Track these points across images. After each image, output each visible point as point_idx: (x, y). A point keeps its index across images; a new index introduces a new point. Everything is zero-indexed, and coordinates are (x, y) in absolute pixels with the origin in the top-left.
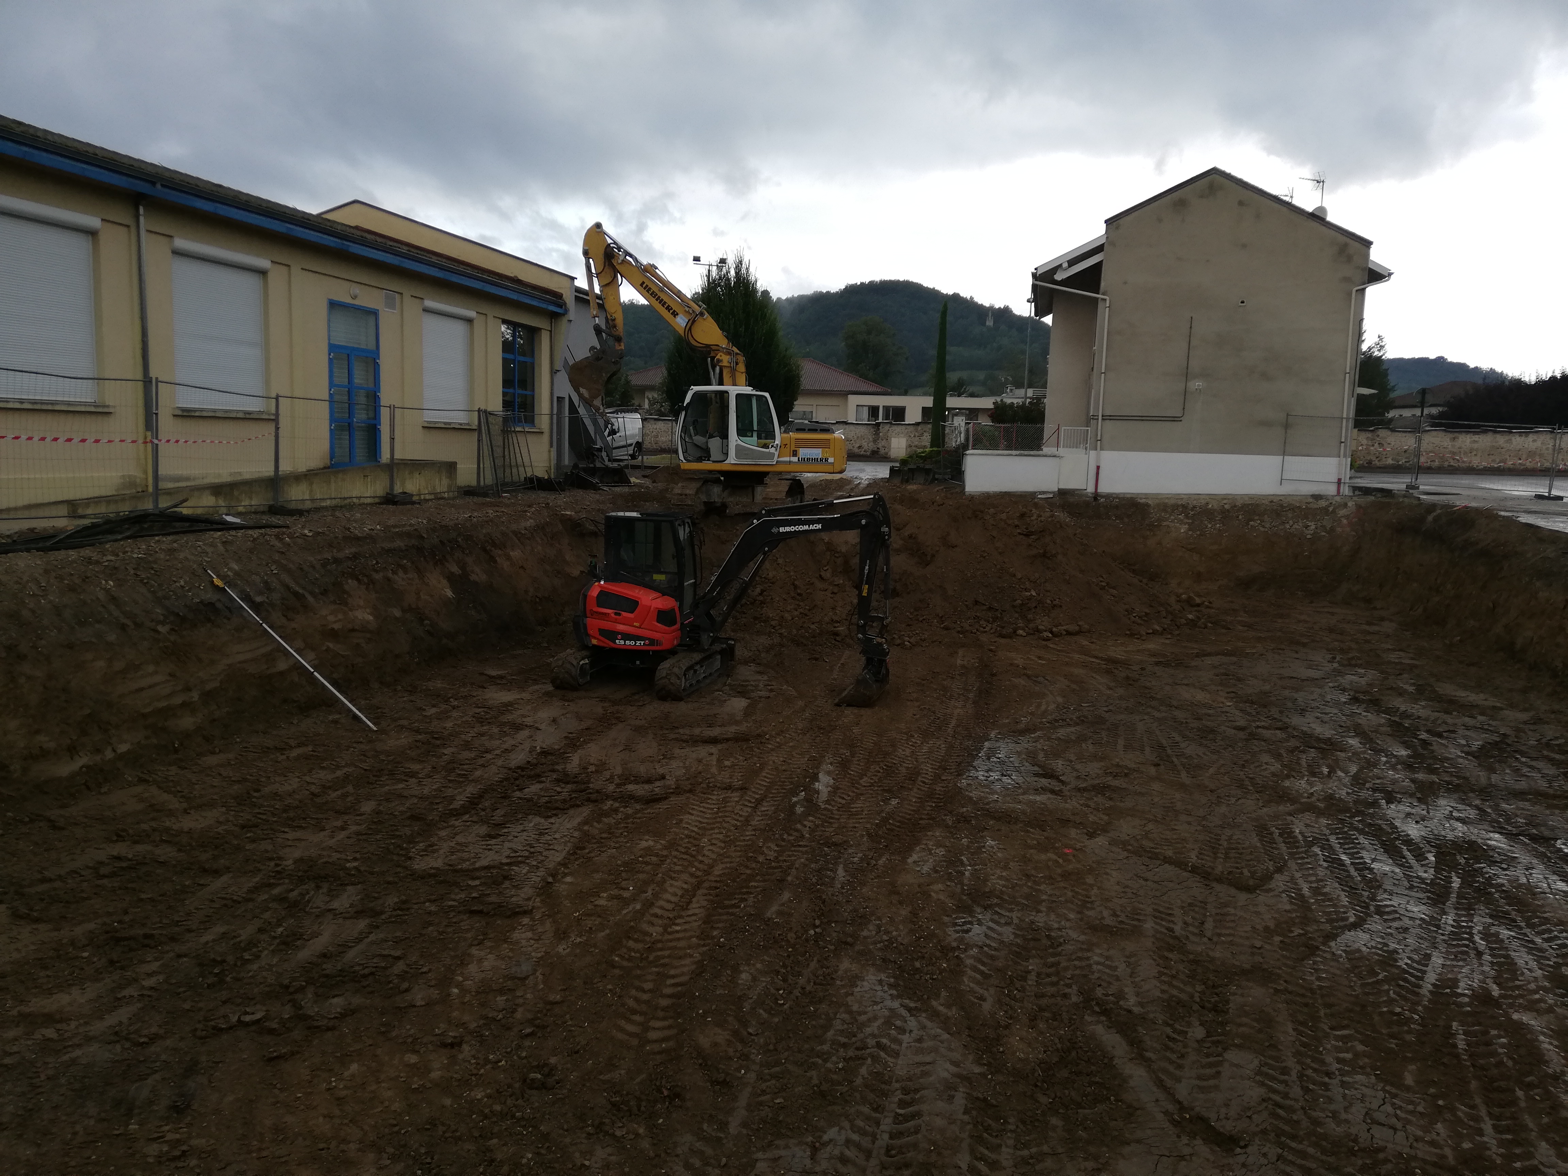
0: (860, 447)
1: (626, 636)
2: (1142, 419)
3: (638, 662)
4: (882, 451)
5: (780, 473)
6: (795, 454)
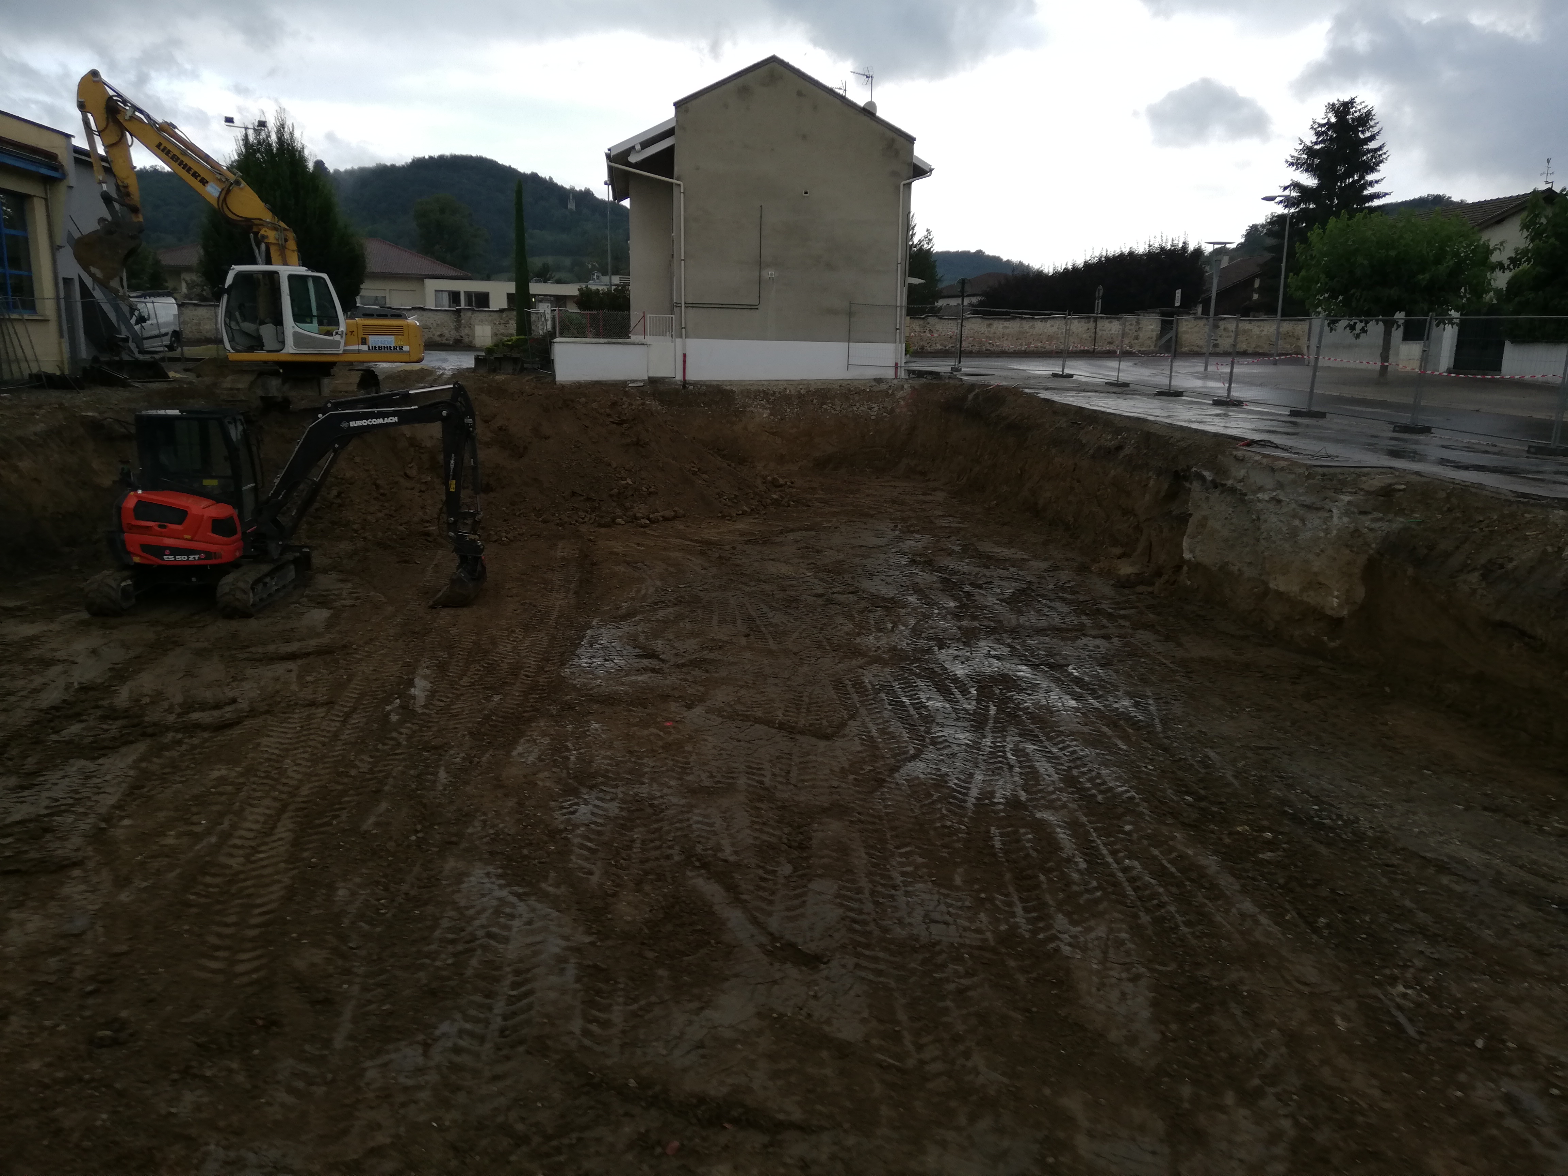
0: (441, 335)
1: (175, 551)
2: (722, 306)
3: (194, 579)
4: (466, 340)
5: (351, 363)
6: (364, 341)
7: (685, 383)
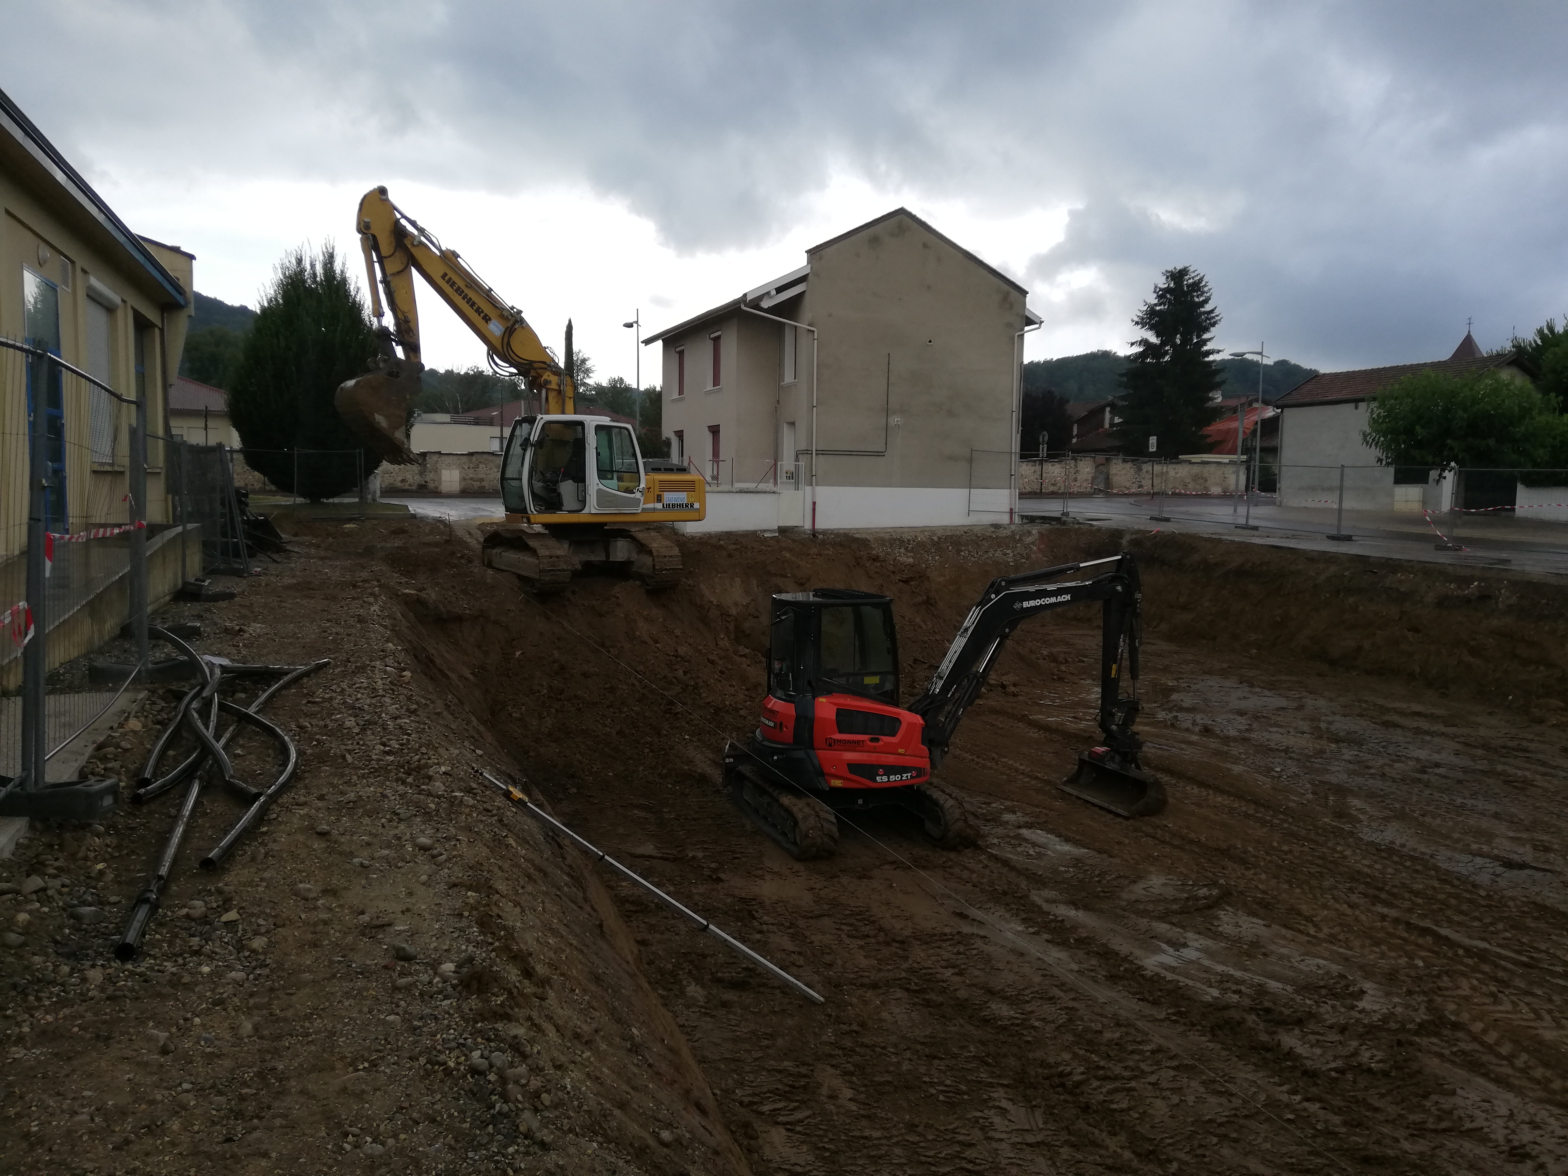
0: (403, 481)
1: (890, 770)
2: (850, 453)
3: (860, 802)
4: (431, 485)
6: (659, 499)
7: (814, 533)
